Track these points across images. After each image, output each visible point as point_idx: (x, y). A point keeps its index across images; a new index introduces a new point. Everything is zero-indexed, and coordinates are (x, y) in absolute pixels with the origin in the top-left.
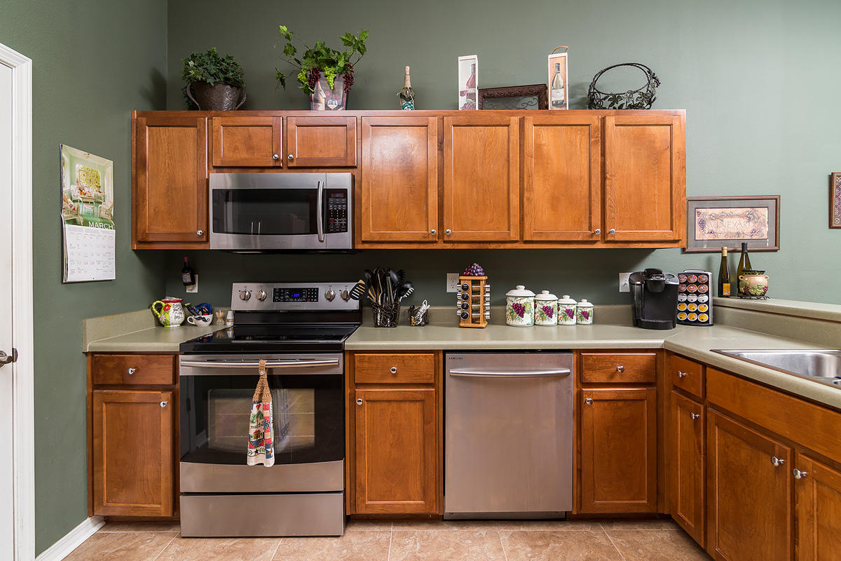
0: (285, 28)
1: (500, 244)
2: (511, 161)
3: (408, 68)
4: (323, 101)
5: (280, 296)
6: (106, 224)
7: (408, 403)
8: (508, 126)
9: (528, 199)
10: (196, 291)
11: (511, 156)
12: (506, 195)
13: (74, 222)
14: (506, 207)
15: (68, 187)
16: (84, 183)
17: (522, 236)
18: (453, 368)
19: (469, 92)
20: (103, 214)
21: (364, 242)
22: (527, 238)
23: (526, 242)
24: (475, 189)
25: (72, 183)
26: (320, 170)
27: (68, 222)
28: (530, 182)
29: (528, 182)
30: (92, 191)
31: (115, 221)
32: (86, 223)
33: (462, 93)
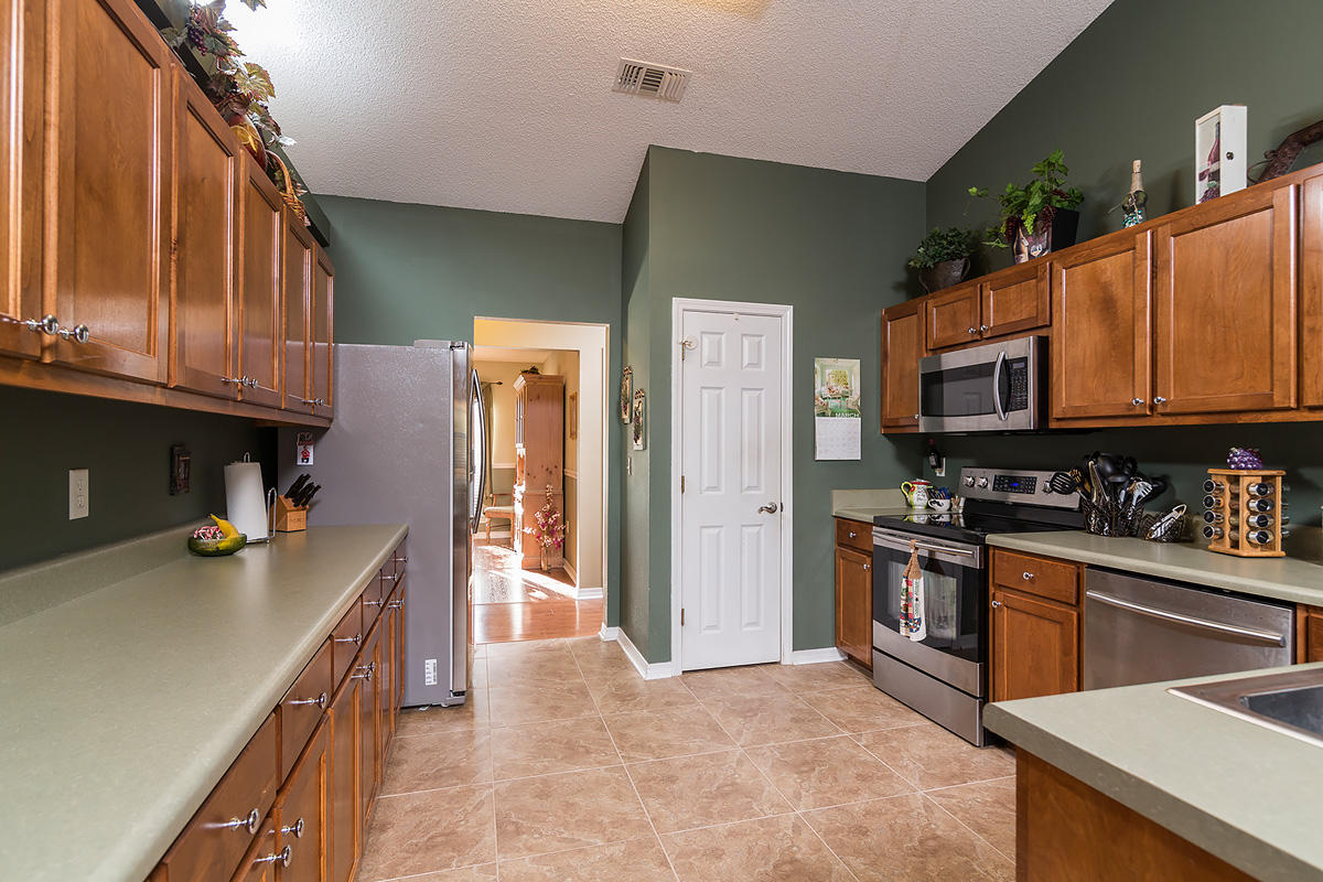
0: (974, 190)
1: (1259, 415)
2: (1275, 267)
3: (1137, 163)
4: (1025, 250)
5: (999, 484)
6: (851, 412)
7: (1047, 622)
8: (1272, 207)
9: (1312, 330)
10: (943, 475)
11: (1275, 257)
12: (1268, 329)
13: (823, 415)
14: (1268, 350)
15: (820, 389)
16: (832, 384)
17: (1299, 399)
18: (1093, 589)
19: (1211, 171)
20: (850, 406)
21: (1058, 420)
22: (1310, 401)
23: (1312, 409)
24: (1209, 327)
25: (822, 385)
26: (1015, 336)
27: (818, 415)
28: (1317, 299)
29: (1312, 300)
30: (841, 389)
31: (863, 411)
32: (833, 415)
33: (1202, 176)
